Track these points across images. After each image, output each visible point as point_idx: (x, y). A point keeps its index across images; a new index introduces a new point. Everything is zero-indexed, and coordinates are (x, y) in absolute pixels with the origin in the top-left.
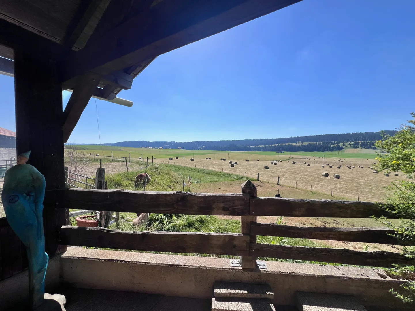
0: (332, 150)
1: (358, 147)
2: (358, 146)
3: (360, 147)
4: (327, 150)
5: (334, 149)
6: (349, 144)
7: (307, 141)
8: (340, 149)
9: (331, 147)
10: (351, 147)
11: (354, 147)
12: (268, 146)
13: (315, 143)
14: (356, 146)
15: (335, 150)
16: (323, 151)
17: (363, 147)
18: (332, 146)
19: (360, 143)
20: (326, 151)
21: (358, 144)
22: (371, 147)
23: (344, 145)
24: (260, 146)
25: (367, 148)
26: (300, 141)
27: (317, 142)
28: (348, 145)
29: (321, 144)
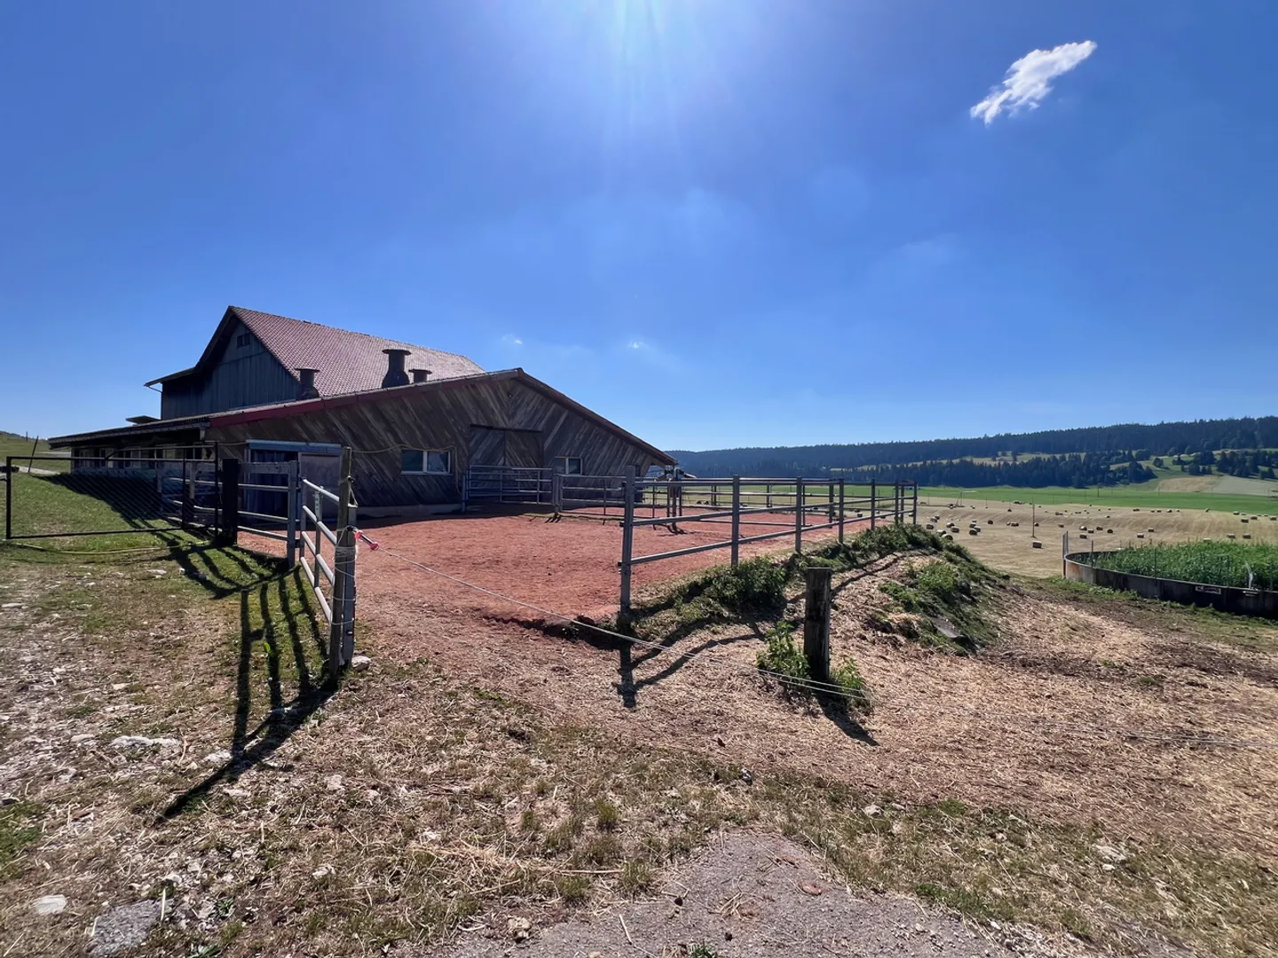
0: (1111, 481)
1: (1209, 473)
2: (1207, 467)
3: (1218, 470)
4: (1095, 483)
5: (1122, 477)
6: (1180, 462)
7: (1032, 451)
8: (1145, 476)
9: (1112, 471)
10: (1183, 470)
11: (1195, 472)
12: (890, 466)
13: (1058, 456)
14: (1201, 467)
15: (1122, 481)
16: (1080, 486)
17: (1226, 471)
18: (1113, 467)
19: (1218, 458)
20: (1091, 485)
21: (1211, 460)
22: (1257, 471)
23: (1159, 463)
24: (865, 468)
25: (1240, 475)
26: (1009, 450)
27: (1067, 455)
28: (1175, 463)
29: (1078, 458)
